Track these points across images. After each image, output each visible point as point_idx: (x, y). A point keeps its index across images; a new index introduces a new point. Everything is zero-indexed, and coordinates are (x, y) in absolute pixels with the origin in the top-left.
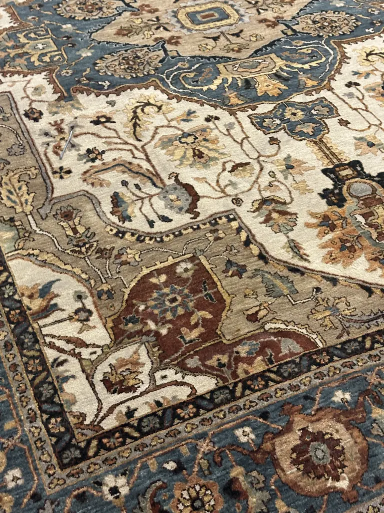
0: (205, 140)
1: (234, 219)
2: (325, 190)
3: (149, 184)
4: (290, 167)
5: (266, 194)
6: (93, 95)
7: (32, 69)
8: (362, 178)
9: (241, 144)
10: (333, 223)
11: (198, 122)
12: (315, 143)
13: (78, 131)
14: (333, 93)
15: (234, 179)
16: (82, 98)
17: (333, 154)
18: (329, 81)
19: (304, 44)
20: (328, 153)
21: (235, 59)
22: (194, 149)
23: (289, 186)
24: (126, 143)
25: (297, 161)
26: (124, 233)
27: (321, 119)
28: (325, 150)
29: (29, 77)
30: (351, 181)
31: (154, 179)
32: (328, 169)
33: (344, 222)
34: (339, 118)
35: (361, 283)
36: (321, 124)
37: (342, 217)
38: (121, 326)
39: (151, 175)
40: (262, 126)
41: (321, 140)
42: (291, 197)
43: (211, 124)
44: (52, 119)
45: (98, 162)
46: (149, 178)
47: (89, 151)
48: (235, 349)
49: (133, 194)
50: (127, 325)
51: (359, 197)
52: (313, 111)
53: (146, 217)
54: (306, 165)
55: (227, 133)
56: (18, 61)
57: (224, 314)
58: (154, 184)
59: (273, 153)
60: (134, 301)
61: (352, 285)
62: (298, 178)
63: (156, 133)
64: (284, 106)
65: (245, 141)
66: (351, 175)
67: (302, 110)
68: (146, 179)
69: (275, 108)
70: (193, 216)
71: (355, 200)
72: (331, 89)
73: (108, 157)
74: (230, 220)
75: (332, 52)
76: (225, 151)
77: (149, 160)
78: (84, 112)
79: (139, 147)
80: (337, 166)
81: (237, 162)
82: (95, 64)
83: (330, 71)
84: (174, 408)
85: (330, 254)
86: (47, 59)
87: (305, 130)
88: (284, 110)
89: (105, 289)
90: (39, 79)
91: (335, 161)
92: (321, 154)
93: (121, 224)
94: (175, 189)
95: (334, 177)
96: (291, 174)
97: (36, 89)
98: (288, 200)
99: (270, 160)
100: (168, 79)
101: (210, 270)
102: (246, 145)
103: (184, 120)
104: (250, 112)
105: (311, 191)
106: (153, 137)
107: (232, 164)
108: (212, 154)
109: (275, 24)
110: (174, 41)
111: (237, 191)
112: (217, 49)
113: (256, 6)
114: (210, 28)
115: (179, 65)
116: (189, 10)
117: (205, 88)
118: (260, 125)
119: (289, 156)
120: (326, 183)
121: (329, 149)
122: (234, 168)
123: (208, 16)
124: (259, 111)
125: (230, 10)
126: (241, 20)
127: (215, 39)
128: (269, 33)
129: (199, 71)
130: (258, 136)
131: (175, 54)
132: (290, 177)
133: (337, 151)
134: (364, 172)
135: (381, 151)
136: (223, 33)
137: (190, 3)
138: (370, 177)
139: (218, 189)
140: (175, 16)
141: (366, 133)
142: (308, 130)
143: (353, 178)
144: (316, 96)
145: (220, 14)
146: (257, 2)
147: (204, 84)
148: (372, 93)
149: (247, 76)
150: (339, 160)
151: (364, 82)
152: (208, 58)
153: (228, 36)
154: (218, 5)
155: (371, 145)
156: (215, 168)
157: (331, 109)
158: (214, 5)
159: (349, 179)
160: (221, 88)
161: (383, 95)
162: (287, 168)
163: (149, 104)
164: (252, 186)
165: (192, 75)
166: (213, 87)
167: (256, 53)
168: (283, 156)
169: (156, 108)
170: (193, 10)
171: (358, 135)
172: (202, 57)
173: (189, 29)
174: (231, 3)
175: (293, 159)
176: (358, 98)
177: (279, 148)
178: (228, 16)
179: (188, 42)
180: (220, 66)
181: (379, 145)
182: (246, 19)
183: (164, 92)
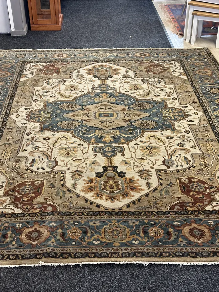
0: (73, 150)
1: (63, 173)
2: (99, 172)
3: (46, 159)
4: (93, 163)
5: (79, 169)
6: (50, 131)
7: (38, 121)
8: (114, 172)
9: (84, 154)
10: (93, 181)
12: (108, 158)
13: (38, 140)
14: (128, 145)
15: (73, 163)
16: (46, 132)
17: (111, 163)
18: (130, 142)
19: (132, 129)
21: (104, 129)
22: (68, 152)
23: (88, 168)
24: (49, 146)
26: (28, 170)
27: (116, 152)
28: (110, 161)
31: (49, 157)
32: (105, 166)
34: (123, 153)
35: (86, 199)
36: (115, 154)
37: (97, 181)
38: (8, 192)
39: (48, 156)
41: (111, 158)
42: (86, 171)
43: (79, 146)
44: (33, 136)
45: (37, 150)
46: (48, 157)
47: (37, 146)
48: (34, 205)
49: (40, 160)
50: (10, 192)
51: (108, 177)
52: (116, 150)
53: (38, 167)
54: (99, 164)
55: (82, 150)
57: (38, 197)
58: (48, 159)
59: (92, 158)
60: (17, 187)
61: (83, 199)
62: (93, 167)
63: (60, 145)
64: (107, 146)
65: (86, 153)
67: (112, 148)
68: (46, 157)
69: (104, 146)
70: (52, 170)
71: (106, 177)
73: (40, 149)
74: (62, 173)
75: (139, 133)
76: (77, 155)
77: (51, 152)
79: (52, 148)
80: (109, 167)
81: (78, 158)
82: (58, 123)
83: (133, 139)
84: (6, 214)
85: (84, 189)
87: (108, 154)
89: (12, 182)
90: (38, 125)
92: (107, 162)
93: (29, 167)
94: (53, 162)
95: (105, 169)
97: (35, 127)
98: (84, 172)
99: (89, 160)
101: (44, 185)
103: (72, 144)
104: (95, 145)
106: (58, 146)
107: (76, 158)
109: (127, 121)
110: (88, 121)
111: (71, 166)
112: (101, 125)
113: (125, 115)
114: (103, 119)
115: (83, 128)
116: (101, 112)
117: (86, 136)
118: (94, 150)
119: (96, 160)
120: (101, 170)
121: (111, 161)
122: (76, 160)
123: (106, 115)
124: (98, 146)
125: (115, 115)
126: (116, 118)
127: (102, 122)
128: (123, 124)
129: (89, 131)
130: (91, 152)
131: (85, 124)
132: (91, 166)
133: (113, 162)
134: (116, 170)
135: (128, 166)
136: (107, 121)
137: (103, 110)
138: (117, 172)
139: (66, 164)
140: (95, 114)
141: (128, 159)
142: (109, 154)
143: (111, 171)
144: (121, 145)
145: (111, 115)
146: (127, 114)
147: (87, 134)
148: (141, 148)
149: (103, 135)
150: (111, 165)
151: (141, 144)
152: (95, 128)
153: (107, 122)
154: (113, 112)
155: (126, 163)
156: (70, 159)
157: (122, 150)
158: (111, 112)
159: (109, 171)
160: (92, 137)
161: (144, 150)
162: (92, 163)
163: (65, 137)
164: (77, 166)
165: (85, 131)
166: (89, 136)
167: (112, 129)
168: (94, 160)
169: (66, 139)
170: (103, 112)
171: (124, 159)
172: (93, 127)
173: (96, 118)
174: (118, 112)
175: (96, 161)
176: (135, 149)
177: (95, 157)
178: (113, 116)
179: (92, 122)
180: (97, 131)
181: (129, 164)
182: (118, 118)
183: (73, 135)
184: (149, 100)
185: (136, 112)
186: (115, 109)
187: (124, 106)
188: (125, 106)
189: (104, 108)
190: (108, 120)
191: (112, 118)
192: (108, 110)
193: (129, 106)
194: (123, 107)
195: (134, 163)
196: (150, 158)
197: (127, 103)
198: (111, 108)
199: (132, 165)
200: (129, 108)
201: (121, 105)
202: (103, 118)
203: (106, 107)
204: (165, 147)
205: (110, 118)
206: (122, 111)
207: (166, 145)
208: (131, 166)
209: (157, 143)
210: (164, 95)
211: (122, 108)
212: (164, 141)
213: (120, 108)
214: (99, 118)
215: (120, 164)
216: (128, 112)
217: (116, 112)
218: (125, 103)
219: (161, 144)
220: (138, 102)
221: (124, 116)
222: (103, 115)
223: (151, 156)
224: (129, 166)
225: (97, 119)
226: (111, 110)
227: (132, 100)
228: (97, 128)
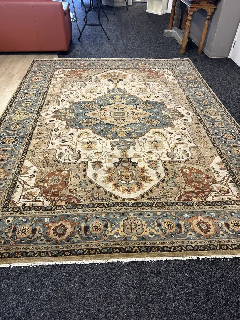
7: (169, 109)
29: (170, 108)
44: (167, 99)
56: (173, 112)
69: (119, 141)
78: (160, 99)
82: (154, 107)
84: (36, 207)
86: (166, 111)
90: (168, 107)
97: (169, 105)
110: (132, 109)
116: (123, 116)
123: (119, 114)
125: (112, 115)
126: (111, 112)
127: (122, 108)
129: (131, 102)
131: (134, 106)
136: (119, 109)
137: (121, 118)
140: (128, 115)
147: (131, 99)
149: (118, 131)
154: (114, 116)
158: (116, 116)
160: (128, 98)
166: (130, 99)
170: (122, 116)
172: (128, 105)
173: (127, 111)
174: (110, 117)
180: (125, 102)
183: (141, 100)
186: (112, 119)
188: (103, 122)
191: (115, 112)
192: (118, 118)
194: (105, 122)
197: (101, 126)
198: (115, 120)
200: (100, 121)
201: (106, 124)
202: (121, 112)
203: (120, 121)
205: (116, 112)
206: (107, 118)
211: (106, 121)
213: (108, 121)
214: (124, 112)
216: (102, 116)
217: (111, 117)
222: (122, 114)
226: (115, 119)
227: (96, 129)
228: (125, 104)
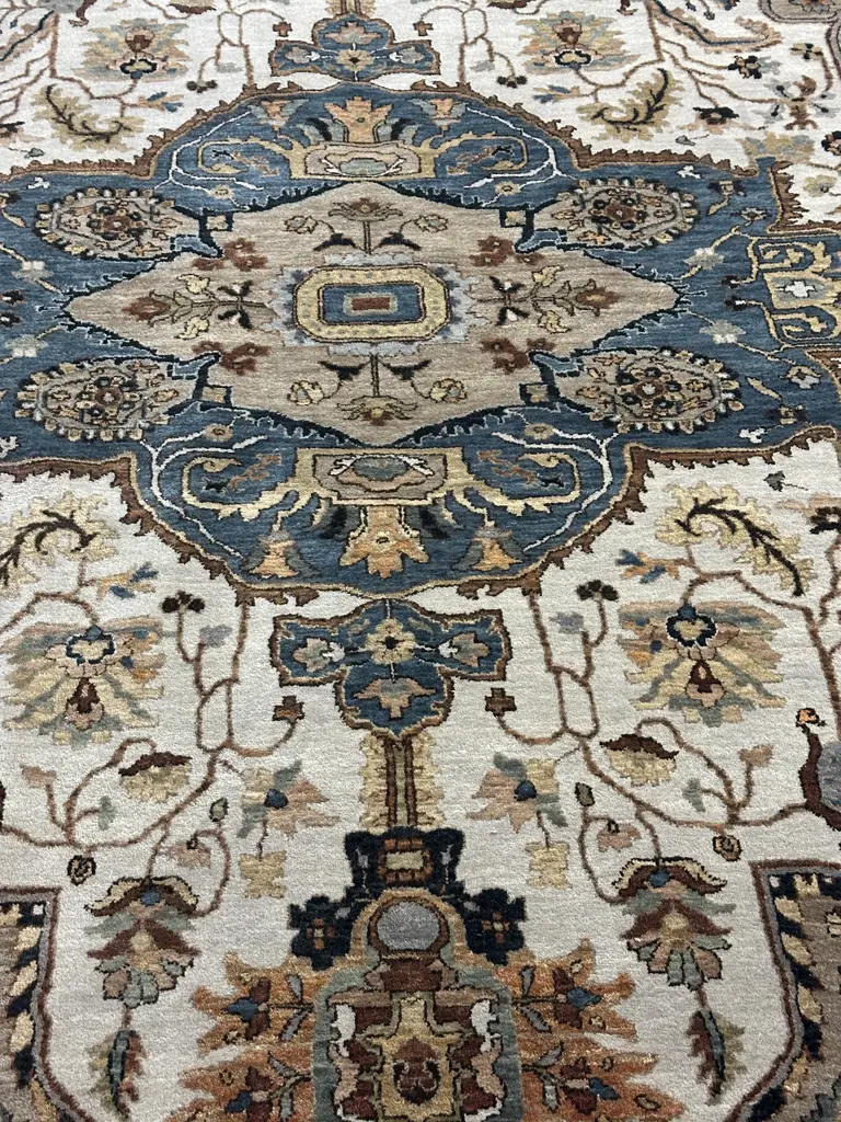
0: (127, 662)
1: (38, 921)
2: (318, 901)
4: (276, 801)
8: (433, 892)
9: (205, 696)
10: (266, 1012)
11: (145, 605)
12: (389, 744)
14: (532, 604)
15: (118, 797)
17: (411, 792)
18: (544, 567)
19: (555, 440)
20: (400, 784)
21: (356, 443)
22: (84, 680)
23: (235, 859)
25: (307, 787)
27: (448, 676)
28: (400, 771)
30: (399, 892)
32: (367, 834)
33: (295, 1022)
34: (498, 684)
36: (439, 691)
37: (301, 1002)
40: (288, 657)
41: (407, 742)
42: (218, 894)
43: (170, 622)
51: (388, 950)
52: (445, 650)
54: (321, 807)
55: (192, 654)
59: (264, 747)
62: (272, 845)
63: (29, 609)
64: (378, 613)
65: (222, 690)
66: (413, 872)
67: (419, 638)
69: (357, 611)
71: (374, 956)
72: (532, 591)
74: (26, 921)
75: (608, 479)
76: (152, 708)
80: (396, 833)
81: (160, 749)
82: (25, 383)
83: (568, 534)
87: (385, 700)
88: (376, 622)
91: (402, 814)
92: (378, 785)
95: (366, 864)
96: (265, 823)
99: (242, 764)
100: (159, 463)
102: (217, 703)
103: (117, 591)
104: (291, 607)
105: (278, 891)
106: (15, 621)
107: (146, 750)
108: (116, 708)
109: (521, 361)
110: (242, 360)
111: (100, 837)
112: (331, 404)
113: (508, 299)
114: (352, 340)
115: (207, 431)
116: (336, 277)
117: (227, 511)
118: (285, 653)
119: (297, 767)
120: (333, 878)
121: (410, 774)
122: (142, 765)
123: (370, 303)
124: (312, 610)
125: (434, 300)
126: (443, 330)
127: (346, 373)
128: (490, 386)
129: (245, 459)
130: (261, 683)
131: (219, 397)
132: (256, 833)
133: (426, 787)
134: (453, 876)
135: (540, 824)
136: (374, 359)
137: (352, 257)
138: (456, 893)
139: (61, 816)
140: (293, 289)
141: (537, 753)
142: (395, 701)
143: (413, 884)
144: (485, 602)
145: (403, 305)
146: (516, 287)
147: (235, 497)
148: (629, 634)
149: (354, 499)
150: (413, 815)
151: (633, 592)
152: (291, 425)
153: (384, 374)
154: (415, 276)
155: (526, 793)
156: (97, 752)
157: (494, 653)
158: (405, 276)
159: (398, 884)
160: (266, 518)
161: (656, 646)
162: (268, 803)
163: (68, 524)
164: (147, 832)
165: (221, 464)
166: (249, 512)
167: (417, 435)
168: (282, 760)
169: (75, 541)
170: (347, 278)
171: (512, 750)
172: (279, 419)
173: (302, 333)
174: (452, 276)
175: (299, 779)
176: (585, 636)
177: (288, 736)
178: (418, 314)
179: (274, 368)
180: (305, 456)
181: (546, 799)
182: (458, 332)
183: (129, 497)
184: (667, 154)
185: (580, 272)
186: (431, 242)
187: (494, 216)
188: (503, 217)
189: (355, 232)
190: (384, 349)
191: (410, 329)
192: (387, 259)
193: (530, 216)
194: (486, 225)
195: (584, 794)
196: (699, 734)
197: (517, 188)
198: (407, 236)
199: (570, 807)
200: (528, 229)
201: (476, 206)
202: (349, 331)
203: (366, 226)
204: (808, 613)
205: (396, 330)
206: (479, 261)
207: (811, 598)
208: (560, 822)
209: (747, 575)
210: (767, 108)
211: (484, 234)
212: (794, 559)
213: (466, 231)
214: (325, 331)
215: (481, 805)
216: (524, 276)
217: (439, 273)
218: (498, 187)
219: (774, 584)
220: (593, 182)
221: (493, 311)
222: (348, 303)
223: (712, 717)
224: (548, 824)
225: (308, 343)
226: (406, 255)
227: (552, 160)
228: (307, 426)
